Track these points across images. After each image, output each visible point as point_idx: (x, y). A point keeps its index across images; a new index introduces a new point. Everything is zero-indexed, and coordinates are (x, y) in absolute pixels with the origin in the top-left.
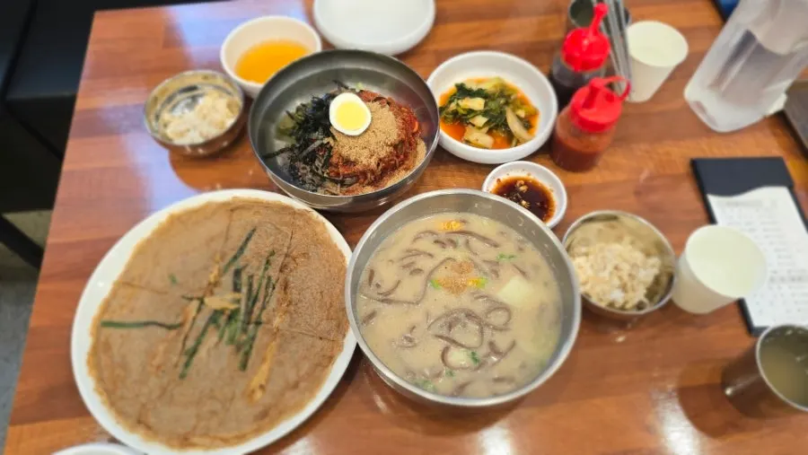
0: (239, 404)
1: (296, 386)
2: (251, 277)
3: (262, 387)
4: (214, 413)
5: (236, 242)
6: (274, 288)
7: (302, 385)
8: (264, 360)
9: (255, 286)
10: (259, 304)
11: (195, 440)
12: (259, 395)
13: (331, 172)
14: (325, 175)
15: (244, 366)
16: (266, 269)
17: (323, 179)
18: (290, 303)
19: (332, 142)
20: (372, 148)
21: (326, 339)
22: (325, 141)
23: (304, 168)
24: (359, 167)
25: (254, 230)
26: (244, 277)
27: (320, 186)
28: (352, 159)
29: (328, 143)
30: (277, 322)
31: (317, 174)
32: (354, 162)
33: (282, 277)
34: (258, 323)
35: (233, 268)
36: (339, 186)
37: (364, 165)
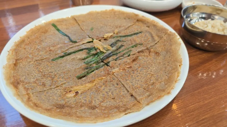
0: (58, 91)
1: (94, 108)
2: (122, 46)
3: (77, 93)
4: (44, 85)
5: (128, 32)
6: (129, 56)
7: (97, 110)
8: (91, 82)
9: (121, 50)
10: (115, 57)
11: (20, 87)
12: (72, 95)
15: (80, 78)
16: (133, 47)
18: (131, 67)
21: (135, 98)
25: (140, 32)
26: (119, 44)
30: (116, 70)
33: (137, 54)
34: (107, 64)
35: (118, 39)
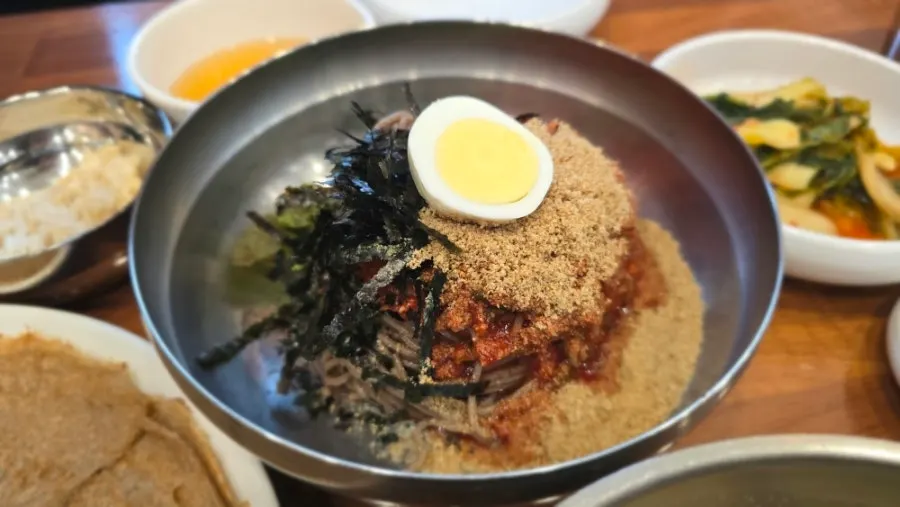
13: (441, 363)
14: (424, 379)
17: (416, 393)
19: (441, 259)
20: (578, 253)
22: (415, 259)
23: (334, 372)
24: (547, 325)
27: (403, 415)
28: (523, 302)
29: (428, 264)
31: (392, 381)
32: (529, 311)
36: (472, 401)
37: (565, 315)
